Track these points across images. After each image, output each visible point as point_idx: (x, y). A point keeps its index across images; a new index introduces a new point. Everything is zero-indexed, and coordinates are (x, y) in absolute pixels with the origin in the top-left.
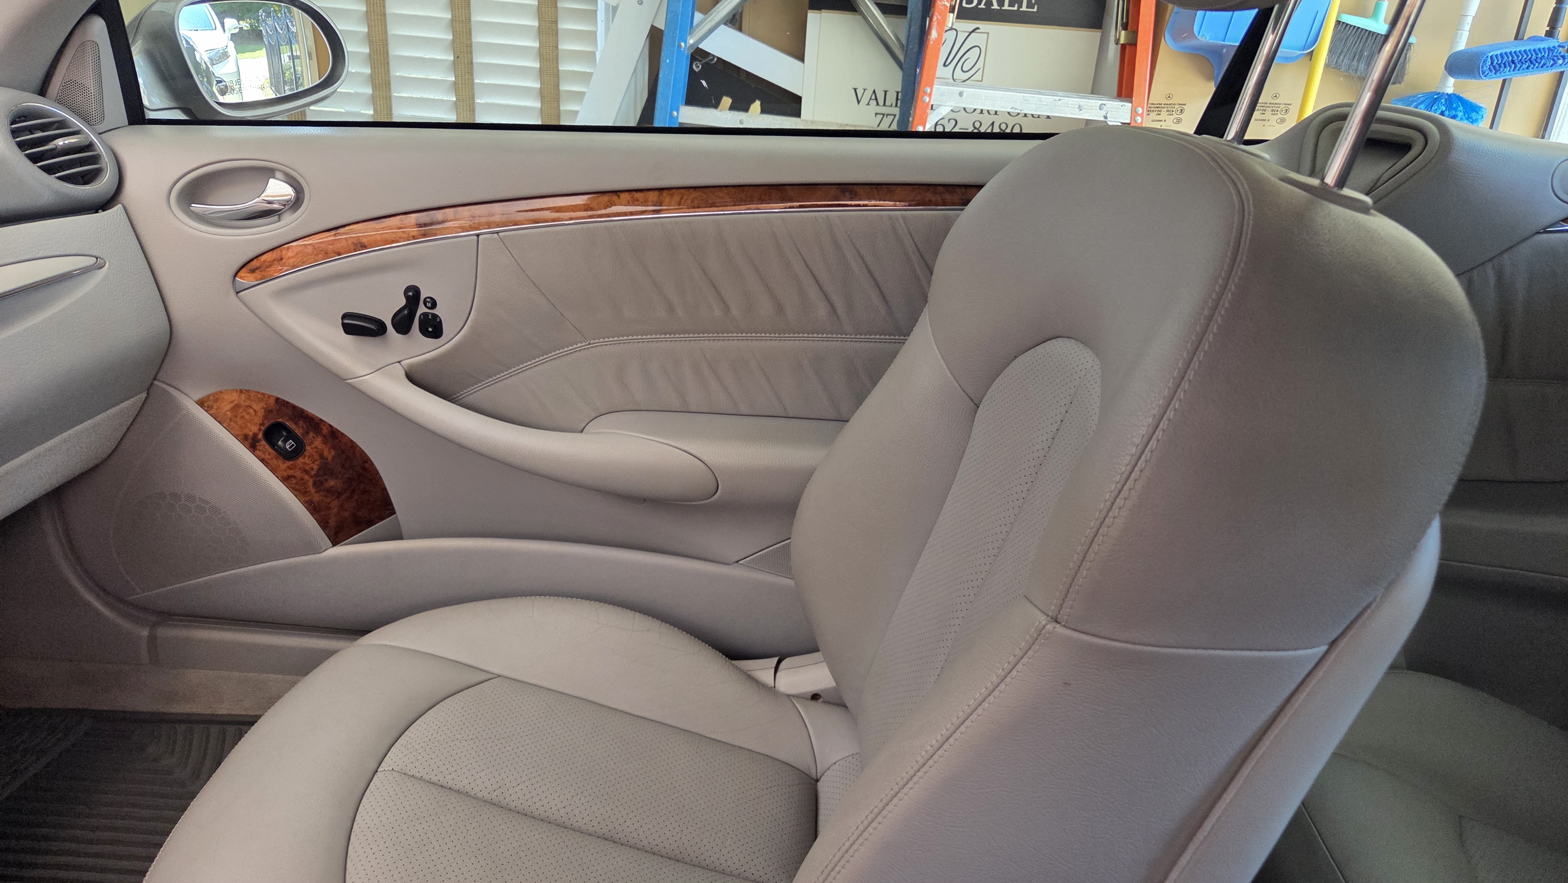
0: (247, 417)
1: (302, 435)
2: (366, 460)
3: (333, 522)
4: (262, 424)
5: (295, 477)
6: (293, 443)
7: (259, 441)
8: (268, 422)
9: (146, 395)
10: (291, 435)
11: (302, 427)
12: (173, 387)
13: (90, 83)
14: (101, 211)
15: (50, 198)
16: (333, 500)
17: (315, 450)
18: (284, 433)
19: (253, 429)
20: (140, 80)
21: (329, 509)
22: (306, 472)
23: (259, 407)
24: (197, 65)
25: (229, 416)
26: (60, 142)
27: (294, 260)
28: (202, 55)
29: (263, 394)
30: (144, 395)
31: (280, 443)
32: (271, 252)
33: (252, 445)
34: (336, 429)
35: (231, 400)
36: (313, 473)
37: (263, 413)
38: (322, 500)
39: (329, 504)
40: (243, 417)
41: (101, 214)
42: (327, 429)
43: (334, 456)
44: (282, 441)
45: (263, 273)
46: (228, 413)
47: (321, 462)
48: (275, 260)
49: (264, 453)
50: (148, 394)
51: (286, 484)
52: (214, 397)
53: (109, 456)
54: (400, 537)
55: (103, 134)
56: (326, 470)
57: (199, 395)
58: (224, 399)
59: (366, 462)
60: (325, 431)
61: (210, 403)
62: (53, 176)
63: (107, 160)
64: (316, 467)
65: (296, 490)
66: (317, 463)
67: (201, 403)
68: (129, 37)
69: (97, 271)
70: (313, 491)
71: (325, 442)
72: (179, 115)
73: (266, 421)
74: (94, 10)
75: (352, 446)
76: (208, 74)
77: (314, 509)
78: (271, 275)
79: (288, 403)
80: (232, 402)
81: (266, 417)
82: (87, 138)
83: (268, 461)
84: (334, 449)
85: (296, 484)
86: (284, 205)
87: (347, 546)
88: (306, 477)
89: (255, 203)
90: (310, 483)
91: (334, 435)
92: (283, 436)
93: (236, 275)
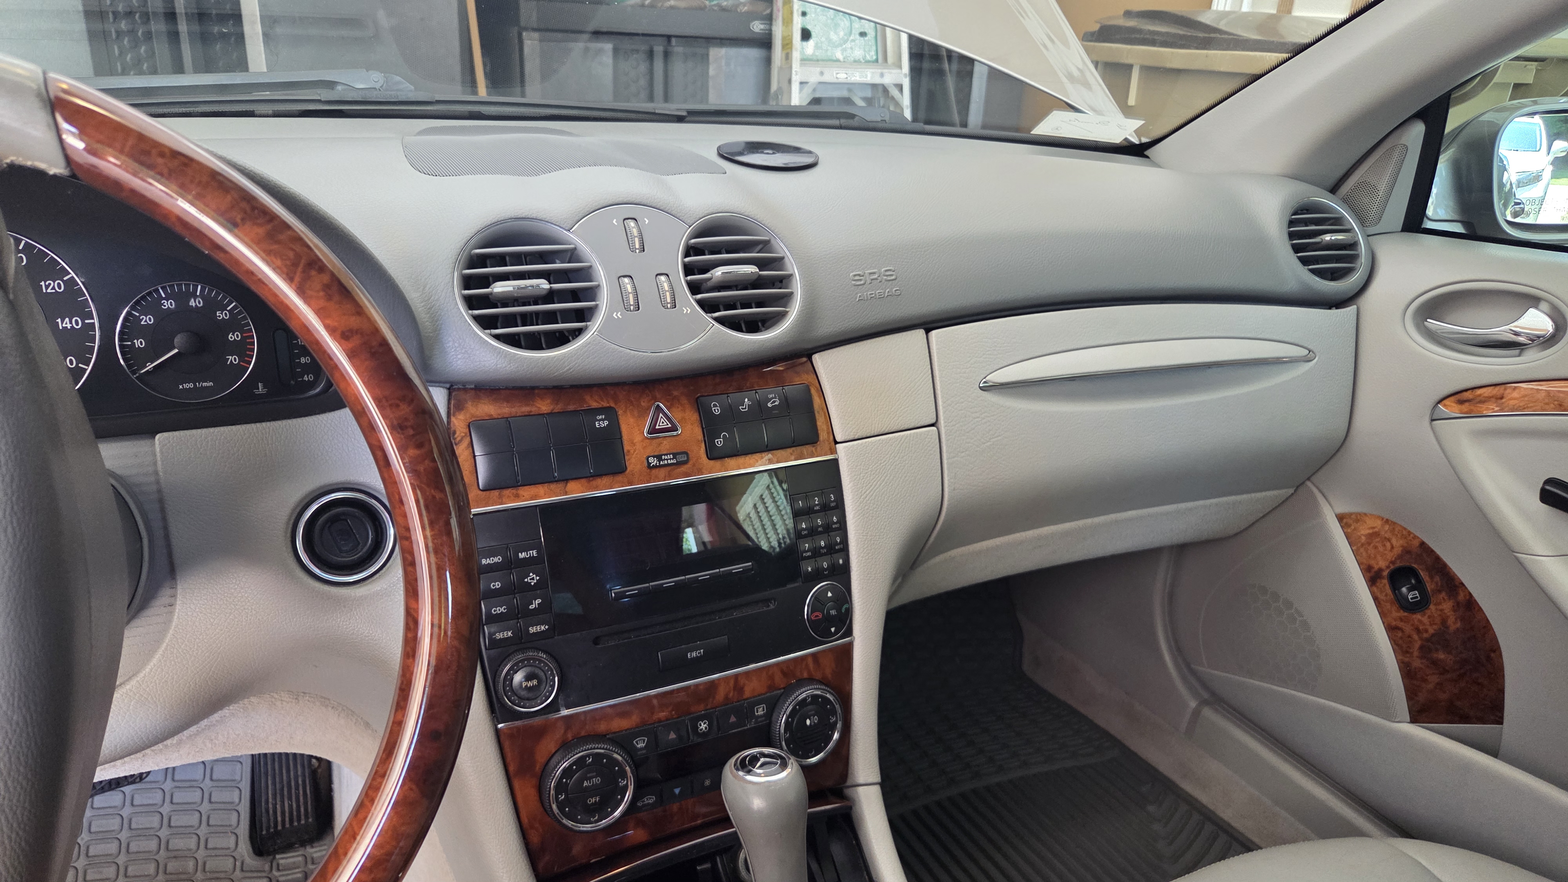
0: (1381, 549)
1: (1433, 590)
2: (1495, 649)
3: (1422, 697)
4: (1392, 562)
5: (1403, 631)
6: (1418, 595)
7: (1383, 578)
8: (1400, 562)
9: (1293, 491)
10: (1419, 586)
11: (1437, 583)
12: (1323, 495)
13: (1382, 187)
14: (1334, 308)
15: (1294, 287)
16: (1433, 674)
17: (1439, 613)
18: (1413, 581)
19: (1381, 564)
20: (1434, 190)
21: (1424, 680)
22: (1418, 631)
23: (1397, 543)
24: (1501, 185)
25: (1363, 541)
26: (1328, 238)
27: (1516, 402)
28: (1511, 176)
29: (1410, 533)
30: (1291, 491)
31: (1404, 590)
32: (1492, 388)
33: (1373, 578)
34: (1475, 600)
35: (1373, 526)
36: (1425, 635)
37: (1400, 552)
38: (1421, 668)
39: (1427, 676)
40: (1376, 547)
41: (1334, 311)
42: (1465, 596)
43: (1458, 629)
44: (1407, 588)
45: (1472, 408)
46: (1363, 538)
47: (1440, 629)
48: (1492, 397)
49: (1381, 592)
50: (1295, 491)
51: (1390, 634)
52: (1357, 516)
53: (1236, 534)
54: (1494, 752)
55: (1371, 237)
56: (1441, 639)
57: (1342, 509)
58: (1366, 522)
59: (1494, 652)
60: (1461, 597)
61: (1350, 521)
62: (1306, 267)
63: (1363, 261)
64: (1431, 631)
65: (1397, 645)
66: (1435, 627)
67: (1341, 518)
68: (1443, 144)
69: (1302, 363)
70: (1416, 654)
71: (1455, 609)
72: (1458, 228)
73: (1398, 561)
74: (1420, 115)
75: (1484, 627)
76: (1510, 194)
77: (1408, 673)
78: (1480, 411)
79: (1432, 551)
80: (1374, 528)
81: (1400, 557)
82: (1355, 237)
83: (1382, 602)
84: (1461, 620)
85: (1401, 638)
86: (1533, 341)
87: (1428, 731)
88: (1416, 637)
89: (1501, 331)
90: (1417, 645)
91: (1470, 606)
92: (1411, 583)
93: (1440, 402)
